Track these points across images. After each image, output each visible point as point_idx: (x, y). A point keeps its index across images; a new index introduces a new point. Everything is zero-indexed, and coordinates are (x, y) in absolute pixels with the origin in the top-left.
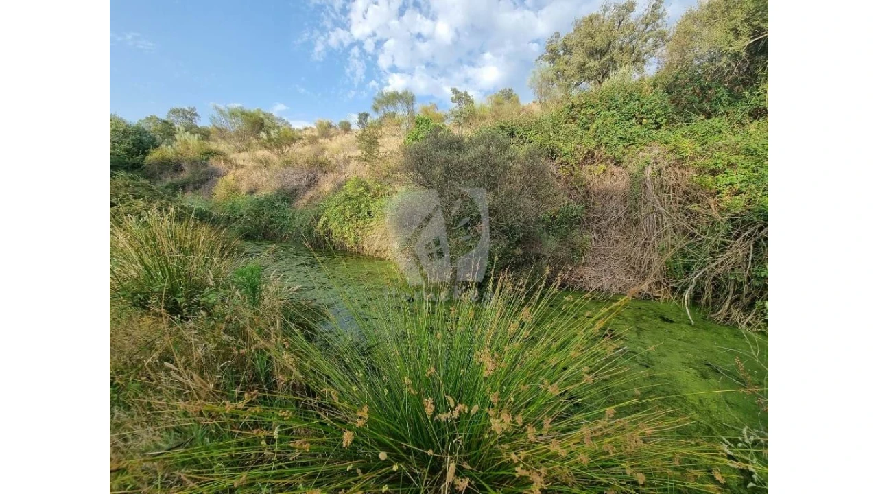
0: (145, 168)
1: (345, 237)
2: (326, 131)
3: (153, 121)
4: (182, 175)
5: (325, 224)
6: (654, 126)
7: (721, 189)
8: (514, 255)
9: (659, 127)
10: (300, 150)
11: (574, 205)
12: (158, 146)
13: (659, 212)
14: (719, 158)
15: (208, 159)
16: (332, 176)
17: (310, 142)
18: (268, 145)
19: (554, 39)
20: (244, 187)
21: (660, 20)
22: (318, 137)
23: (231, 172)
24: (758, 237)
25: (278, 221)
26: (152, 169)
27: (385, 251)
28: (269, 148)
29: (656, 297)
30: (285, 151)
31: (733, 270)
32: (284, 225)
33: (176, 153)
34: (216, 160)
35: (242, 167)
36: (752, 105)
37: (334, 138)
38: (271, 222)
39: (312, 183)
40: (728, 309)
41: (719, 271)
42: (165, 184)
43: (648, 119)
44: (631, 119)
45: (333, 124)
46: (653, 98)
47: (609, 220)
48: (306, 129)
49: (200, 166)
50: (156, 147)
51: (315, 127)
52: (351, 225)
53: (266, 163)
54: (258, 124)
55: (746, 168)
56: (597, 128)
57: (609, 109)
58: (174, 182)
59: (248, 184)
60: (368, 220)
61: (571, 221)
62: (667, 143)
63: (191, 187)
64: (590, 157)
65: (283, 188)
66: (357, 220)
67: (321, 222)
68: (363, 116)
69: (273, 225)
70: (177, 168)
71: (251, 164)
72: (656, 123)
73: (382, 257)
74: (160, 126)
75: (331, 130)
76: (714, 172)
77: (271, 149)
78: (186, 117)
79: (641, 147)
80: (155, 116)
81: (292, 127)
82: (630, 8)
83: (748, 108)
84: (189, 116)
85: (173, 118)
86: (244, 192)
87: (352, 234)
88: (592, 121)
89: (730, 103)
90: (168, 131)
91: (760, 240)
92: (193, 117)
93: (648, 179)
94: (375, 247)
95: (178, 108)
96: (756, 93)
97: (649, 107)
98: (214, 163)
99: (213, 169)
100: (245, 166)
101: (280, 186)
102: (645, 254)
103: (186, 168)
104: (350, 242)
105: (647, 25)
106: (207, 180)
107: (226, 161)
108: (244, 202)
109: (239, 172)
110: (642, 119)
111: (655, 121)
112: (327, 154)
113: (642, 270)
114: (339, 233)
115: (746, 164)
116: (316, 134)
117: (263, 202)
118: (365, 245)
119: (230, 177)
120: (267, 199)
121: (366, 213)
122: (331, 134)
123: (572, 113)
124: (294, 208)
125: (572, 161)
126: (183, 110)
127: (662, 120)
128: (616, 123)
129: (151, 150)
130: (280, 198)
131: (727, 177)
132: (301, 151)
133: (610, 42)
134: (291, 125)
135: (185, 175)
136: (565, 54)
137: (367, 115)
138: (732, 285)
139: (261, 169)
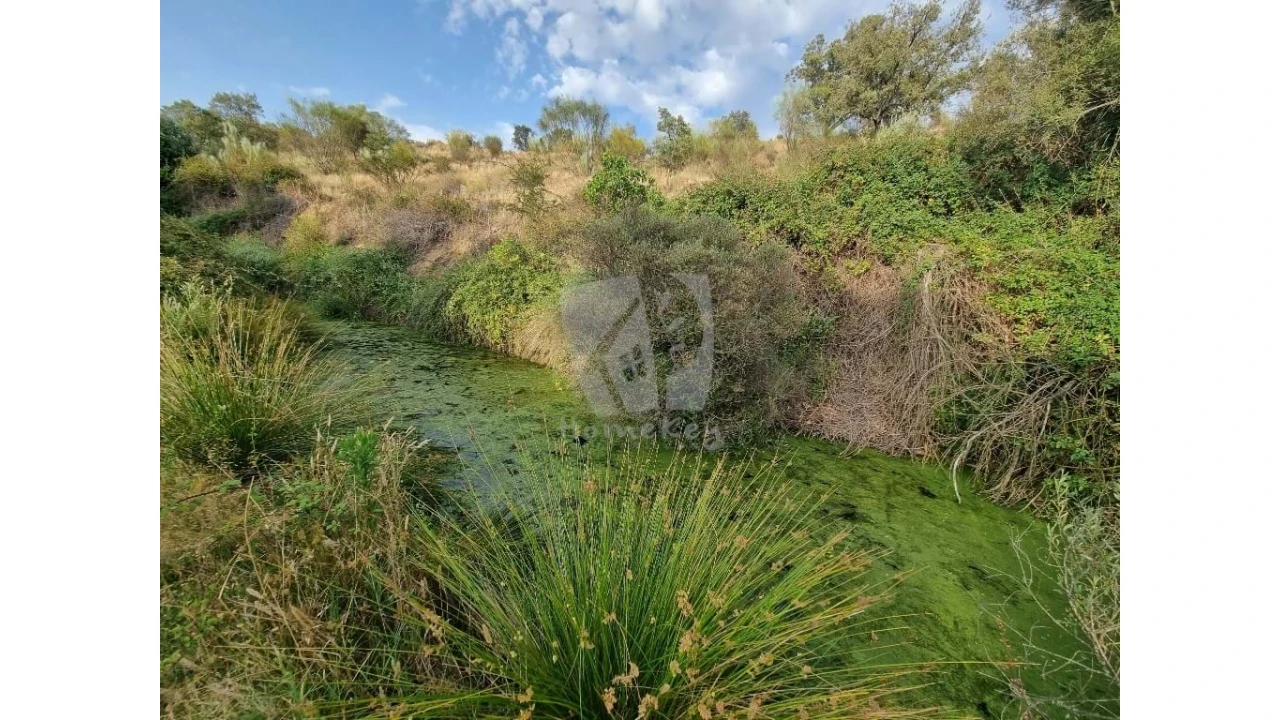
0: (172, 187)
1: (487, 327)
2: (463, 150)
3: (186, 110)
4: (233, 204)
5: (459, 305)
6: (944, 210)
7: (1020, 316)
8: (731, 392)
9: (950, 212)
10: (421, 179)
11: (820, 316)
12: (195, 154)
13: (935, 340)
14: (1023, 273)
15: (276, 182)
16: (471, 228)
17: (439, 170)
18: (371, 168)
19: (815, 44)
20: (333, 231)
21: (972, 39)
22: (449, 161)
23: (312, 206)
24: (1058, 394)
25: (384, 292)
26: (186, 189)
27: (546, 354)
28: (373, 173)
29: (918, 455)
30: (399, 179)
31: (1021, 434)
32: (395, 299)
33: (223, 167)
34: (289, 184)
35: (331, 199)
36: (1078, 193)
37: (476, 164)
38: (375, 294)
39: (439, 237)
40: (1009, 483)
41: (1003, 433)
42: (206, 217)
43: (935, 198)
44: (912, 197)
45: (475, 140)
46: (946, 167)
47: (867, 341)
48: (431, 144)
49: (263, 193)
50: (191, 154)
51: (445, 142)
52: (499, 312)
53: (367, 198)
54: (357, 132)
55: (1057, 290)
56: (864, 206)
57: (883, 178)
58: (221, 214)
59: (339, 228)
60: (523, 306)
61: (815, 338)
62: (956, 241)
63: (248, 225)
64: (849, 248)
65: (393, 242)
66: (506, 305)
67: (451, 304)
68: (522, 133)
69: (377, 298)
70: (226, 191)
71: (344, 197)
72: (946, 205)
73: (542, 362)
74: (198, 121)
75: (472, 149)
76: (1014, 292)
77: (376, 175)
78: (241, 109)
79: (922, 241)
80: (189, 102)
81: (411, 138)
82: (931, 14)
83: (1073, 198)
84: (245, 107)
85: (221, 110)
86: (332, 241)
87: (498, 324)
88: (857, 193)
89: (1050, 186)
90: (212, 128)
91: (1061, 399)
92: (252, 110)
93: (926, 291)
94: (532, 347)
95: (228, 92)
96: (1086, 176)
97: (939, 181)
98: (285, 191)
99: (283, 198)
100: (335, 199)
101: (390, 238)
102: (910, 396)
103: (239, 193)
104: (493, 336)
105: (953, 44)
106: (275, 215)
107: (304, 188)
108: (332, 259)
109: (325, 207)
110: (927, 197)
111: (946, 202)
112: (464, 193)
113: (904, 417)
114: (478, 320)
115: (1058, 285)
116: (448, 154)
117: (362, 261)
118: (517, 343)
119: (309, 216)
120: (370, 257)
121: (521, 296)
122: (472, 156)
123: (831, 178)
124: (410, 273)
125: (824, 253)
126: (237, 99)
127: (955, 202)
128: (891, 202)
129: (183, 159)
130: (389, 256)
131: (1031, 300)
132: (424, 182)
133: (897, 65)
134: (409, 135)
135: (238, 204)
136: (831, 70)
137: (527, 130)
138: (1017, 453)
139: (360, 205)
